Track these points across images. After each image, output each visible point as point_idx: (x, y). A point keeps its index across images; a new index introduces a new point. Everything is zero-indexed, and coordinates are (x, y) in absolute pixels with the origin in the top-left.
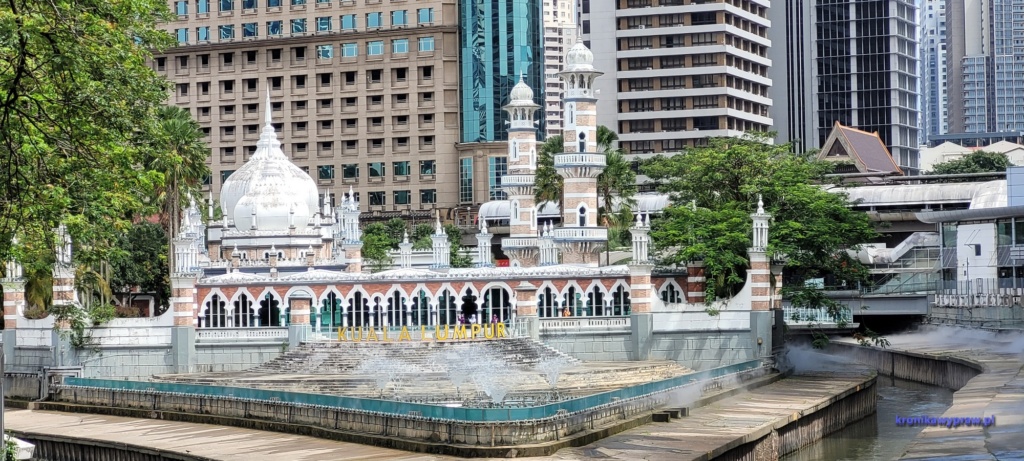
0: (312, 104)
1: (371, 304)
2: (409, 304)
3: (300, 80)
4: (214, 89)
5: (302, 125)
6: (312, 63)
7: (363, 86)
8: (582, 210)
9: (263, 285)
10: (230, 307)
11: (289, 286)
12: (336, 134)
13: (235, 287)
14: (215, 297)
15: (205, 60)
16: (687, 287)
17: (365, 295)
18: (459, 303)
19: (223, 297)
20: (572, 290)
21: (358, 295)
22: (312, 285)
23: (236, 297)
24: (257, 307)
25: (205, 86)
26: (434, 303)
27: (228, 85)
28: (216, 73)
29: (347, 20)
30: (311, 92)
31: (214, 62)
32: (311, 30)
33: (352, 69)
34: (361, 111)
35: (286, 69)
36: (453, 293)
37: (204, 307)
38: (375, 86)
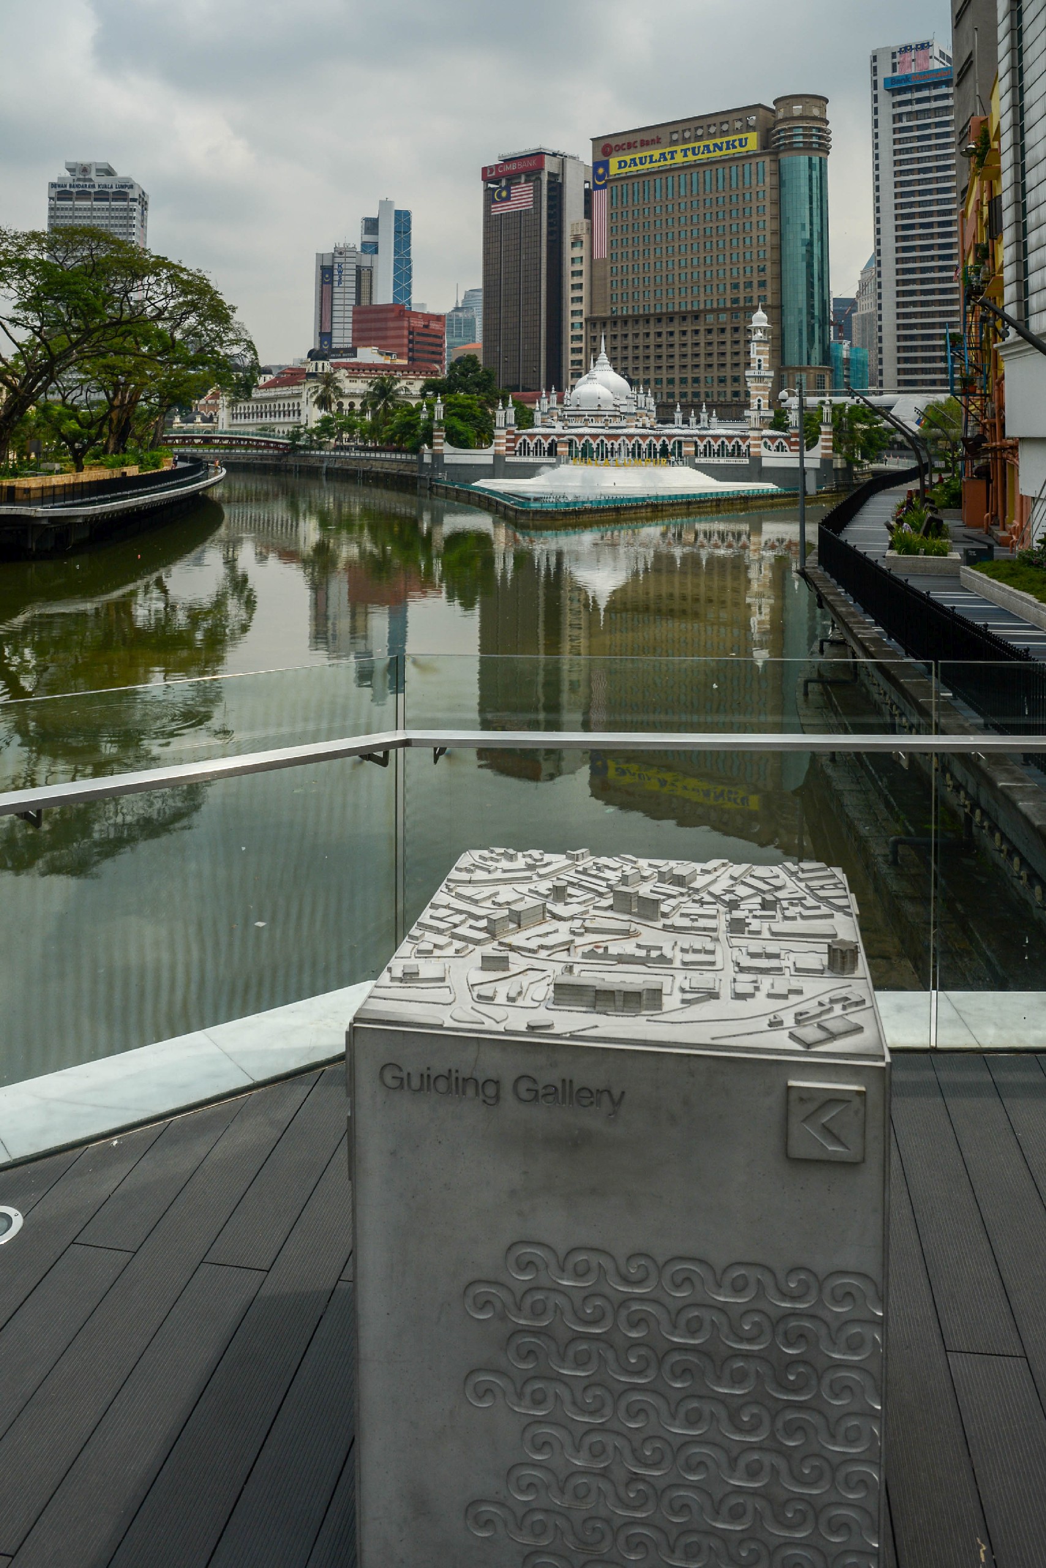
0: (702, 345)
1: (609, 447)
2: (630, 447)
3: (697, 332)
4: (652, 336)
5: (697, 355)
6: (702, 323)
7: (729, 336)
8: (759, 401)
9: (550, 435)
10: (532, 446)
11: (564, 435)
12: (715, 360)
13: (535, 435)
14: (525, 441)
15: (648, 321)
16: (791, 444)
17: (606, 441)
18: (658, 448)
19: (528, 441)
20: (723, 442)
21: (602, 441)
22: (576, 435)
23: (535, 441)
24: (546, 446)
25: (648, 335)
26: (644, 447)
27: (659, 334)
28: (653, 329)
29: (721, 301)
30: (702, 339)
31: (652, 322)
32: (702, 307)
33: (723, 326)
34: (728, 348)
35: (689, 327)
36: (655, 442)
37: (518, 445)
38: (736, 336)
